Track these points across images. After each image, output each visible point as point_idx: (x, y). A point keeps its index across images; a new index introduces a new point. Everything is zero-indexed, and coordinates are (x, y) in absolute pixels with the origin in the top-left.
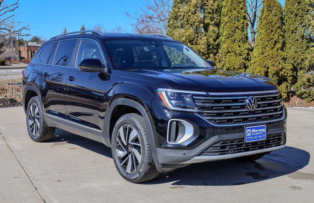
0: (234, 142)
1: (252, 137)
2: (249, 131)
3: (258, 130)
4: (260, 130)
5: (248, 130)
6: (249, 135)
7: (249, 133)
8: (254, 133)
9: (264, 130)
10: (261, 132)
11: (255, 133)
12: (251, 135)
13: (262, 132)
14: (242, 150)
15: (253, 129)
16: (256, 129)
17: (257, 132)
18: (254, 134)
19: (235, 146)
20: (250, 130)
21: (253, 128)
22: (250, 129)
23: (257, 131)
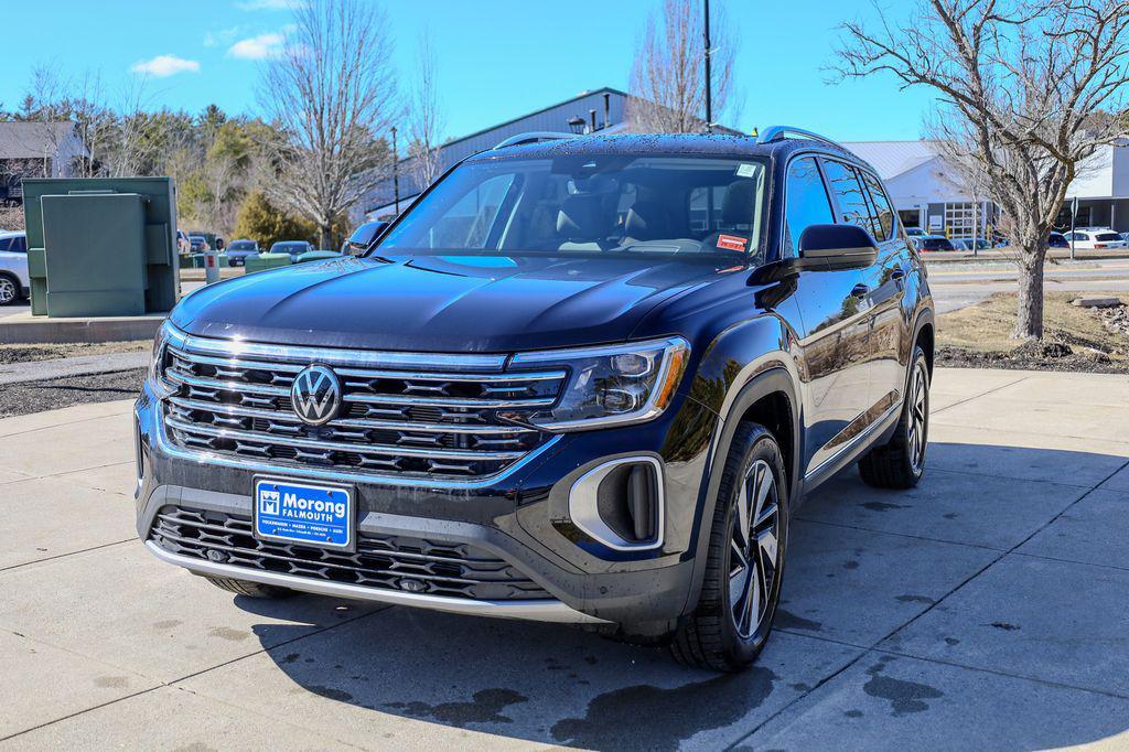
0: (221, 524)
1: (282, 524)
2: (270, 498)
3: (311, 502)
4: (320, 505)
5: (266, 494)
6: (270, 510)
7: (270, 504)
8: (293, 509)
9: (343, 510)
10: (323, 512)
11: (298, 510)
12: (277, 513)
13: (329, 513)
14: (257, 562)
15: (287, 495)
16: (301, 494)
17: (306, 510)
18: (290, 513)
19: (226, 538)
20: (275, 495)
21: (291, 491)
22: (276, 489)
23: (303, 504)
